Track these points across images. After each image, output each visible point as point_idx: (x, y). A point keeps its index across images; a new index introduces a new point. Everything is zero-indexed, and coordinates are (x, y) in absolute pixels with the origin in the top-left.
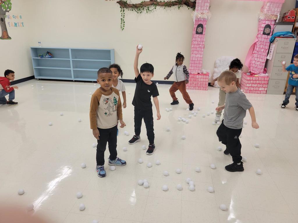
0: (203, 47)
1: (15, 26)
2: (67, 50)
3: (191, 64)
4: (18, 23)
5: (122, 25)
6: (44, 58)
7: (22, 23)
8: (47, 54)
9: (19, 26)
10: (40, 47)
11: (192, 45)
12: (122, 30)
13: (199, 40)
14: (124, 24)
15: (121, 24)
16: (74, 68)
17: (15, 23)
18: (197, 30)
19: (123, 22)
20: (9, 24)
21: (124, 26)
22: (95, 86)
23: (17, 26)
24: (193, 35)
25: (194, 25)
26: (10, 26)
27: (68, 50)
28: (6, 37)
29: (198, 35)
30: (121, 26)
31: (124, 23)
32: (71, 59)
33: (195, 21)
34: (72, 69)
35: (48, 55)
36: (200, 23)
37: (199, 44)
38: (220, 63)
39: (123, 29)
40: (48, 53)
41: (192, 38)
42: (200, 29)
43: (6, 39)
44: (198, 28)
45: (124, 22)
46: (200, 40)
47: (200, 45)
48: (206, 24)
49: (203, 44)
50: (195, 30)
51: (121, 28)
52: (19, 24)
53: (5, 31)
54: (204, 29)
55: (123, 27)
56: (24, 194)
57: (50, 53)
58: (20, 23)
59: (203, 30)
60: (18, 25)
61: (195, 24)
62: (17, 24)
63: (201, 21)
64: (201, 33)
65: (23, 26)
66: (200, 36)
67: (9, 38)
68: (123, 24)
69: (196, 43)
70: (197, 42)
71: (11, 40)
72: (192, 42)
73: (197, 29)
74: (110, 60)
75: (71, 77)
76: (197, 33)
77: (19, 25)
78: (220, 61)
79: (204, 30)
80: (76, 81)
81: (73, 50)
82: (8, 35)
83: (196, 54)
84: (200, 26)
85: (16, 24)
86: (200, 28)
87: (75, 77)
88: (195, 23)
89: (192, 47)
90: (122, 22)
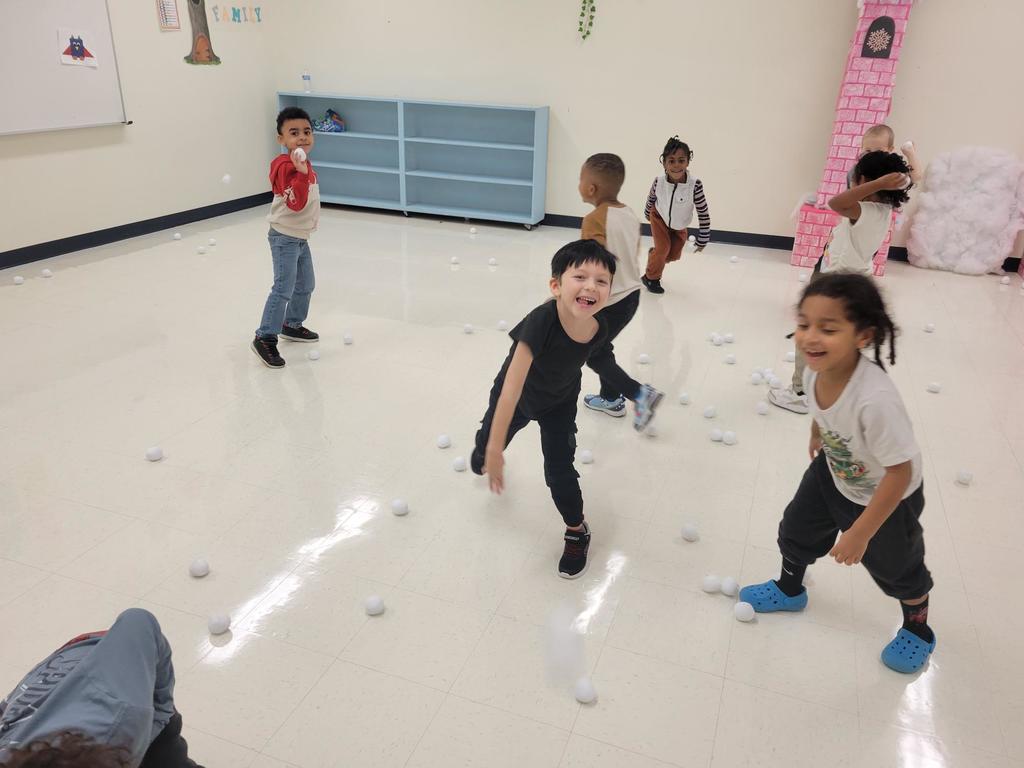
0: (885, 109)
1: (234, 20)
2: (392, 106)
3: (828, 173)
4: (244, 9)
5: (585, 20)
6: (317, 130)
7: (258, 10)
8: (327, 117)
9: (246, 20)
10: (308, 93)
11: (840, 97)
12: (584, 37)
13: (873, 79)
14: (592, 17)
15: (583, 15)
16: (408, 168)
17: (234, 9)
18: (867, 40)
19: (588, 8)
20: (216, 14)
21: (591, 24)
22: (472, 237)
23: (239, 21)
24: (850, 59)
25: (860, 22)
26: (217, 20)
27: (394, 105)
28: (205, 55)
29: (869, 61)
30: (581, 23)
31: (593, 14)
32: (401, 139)
33: (864, 8)
34: (402, 172)
35: (329, 120)
36: (882, 13)
37: (871, 98)
38: (948, 173)
39: (588, 33)
40: (331, 113)
41: (846, 73)
42: (879, 40)
43: (204, 62)
44: (873, 34)
45: (593, 9)
46: (874, 82)
47: (873, 101)
48: (906, 19)
49: (888, 96)
50: (862, 40)
51: (581, 30)
52: (248, 10)
53: (202, 37)
54: (896, 37)
55: (586, 28)
56: (207, 578)
57: (337, 114)
58: (251, 9)
59: (891, 41)
60: (242, 17)
61: (863, 17)
62: (241, 13)
63: (887, 5)
64: (884, 54)
65: (259, 20)
66: (876, 67)
67: (213, 59)
68: (588, 14)
69: (859, 90)
70: (862, 87)
71: (220, 66)
72: (843, 85)
73: (868, 35)
74: (532, 145)
75: (398, 200)
76: (867, 52)
77: (248, 18)
78: (949, 166)
79: (896, 42)
80: (411, 215)
81: (410, 107)
82: (210, 50)
83: (854, 135)
84: (885, 24)
85: (236, 13)
86: (882, 31)
87: (409, 202)
88: (861, 14)
89: (841, 106)
90: (584, 8)
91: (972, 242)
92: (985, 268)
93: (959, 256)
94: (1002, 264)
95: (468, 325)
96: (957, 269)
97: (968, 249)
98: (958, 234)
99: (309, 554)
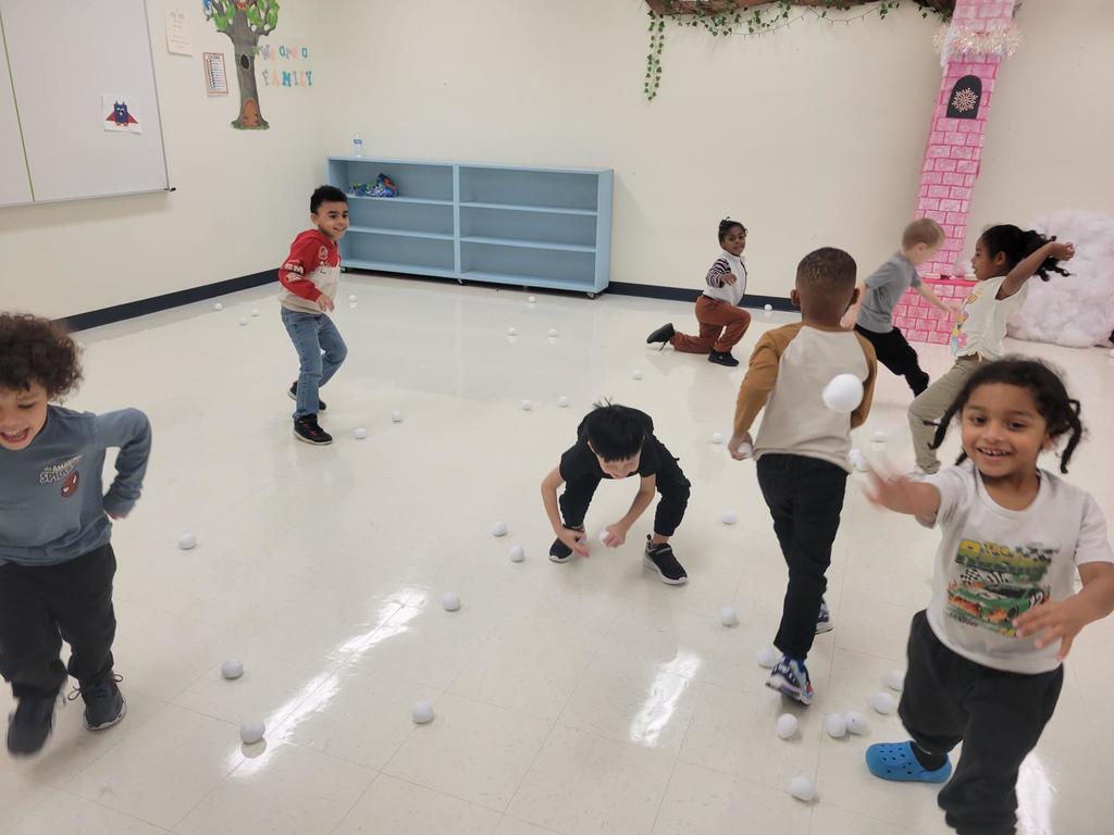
0: (974, 171)
1: (284, 84)
2: (446, 170)
4: (295, 73)
5: (651, 81)
6: (368, 195)
7: (309, 74)
8: (378, 182)
9: (296, 84)
10: (359, 157)
11: (925, 159)
12: (650, 98)
13: (960, 140)
14: (658, 78)
15: (648, 76)
16: (463, 234)
17: (284, 73)
18: (952, 100)
19: (654, 69)
20: (266, 78)
21: (657, 85)
22: (531, 306)
23: (290, 85)
24: (934, 120)
25: (944, 82)
26: (267, 84)
27: (448, 170)
28: (253, 119)
29: (955, 122)
30: (647, 84)
31: (659, 75)
32: (456, 204)
33: (947, 67)
34: (457, 238)
35: (380, 185)
36: (968, 72)
37: (958, 160)
39: (654, 94)
40: (383, 177)
41: (931, 134)
42: (965, 100)
43: (253, 127)
44: (958, 94)
45: (659, 70)
46: (962, 143)
47: (961, 163)
48: (994, 77)
49: (977, 157)
50: (946, 101)
51: (647, 91)
52: (298, 75)
53: (251, 101)
54: (984, 96)
55: (652, 88)
56: (240, 679)
57: (388, 178)
58: (302, 73)
59: (978, 100)
60: (293, 82)
61: (948, 77)
62: (292, 77)
63: (973, 63)
64: (971, 114)
65: (310, 84)
66: (962, 127)
67: (262, 124)
68: (654, 75)
69: (945, 152)
70: (947, 149)
71: (268, 130)
72: (928, 147)
73: (953, 95)
74: (595, 209)
75: (452, 267)
76: (952, 112)
77: (299, 81)
79: (983, 101)
80: (466, 283)
81: (465, 171)
82: (258, 115)
83: (941, 199)
84: (971, 84)
85: (287, 77)
86: (968, 91)
87: (464, 269)
88: (945, 73)
89: (925, 169)
90: (649, 69)
91: (1075, 312)
92: (1090, 340)
93: (1061, 327)
94: (1110, 335)
95: (527, 402)
96: (1058, 341)
97: (1071, 319)
98: (1059, 303)
99: (352, 653)
